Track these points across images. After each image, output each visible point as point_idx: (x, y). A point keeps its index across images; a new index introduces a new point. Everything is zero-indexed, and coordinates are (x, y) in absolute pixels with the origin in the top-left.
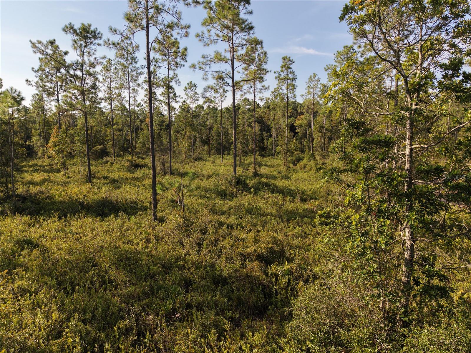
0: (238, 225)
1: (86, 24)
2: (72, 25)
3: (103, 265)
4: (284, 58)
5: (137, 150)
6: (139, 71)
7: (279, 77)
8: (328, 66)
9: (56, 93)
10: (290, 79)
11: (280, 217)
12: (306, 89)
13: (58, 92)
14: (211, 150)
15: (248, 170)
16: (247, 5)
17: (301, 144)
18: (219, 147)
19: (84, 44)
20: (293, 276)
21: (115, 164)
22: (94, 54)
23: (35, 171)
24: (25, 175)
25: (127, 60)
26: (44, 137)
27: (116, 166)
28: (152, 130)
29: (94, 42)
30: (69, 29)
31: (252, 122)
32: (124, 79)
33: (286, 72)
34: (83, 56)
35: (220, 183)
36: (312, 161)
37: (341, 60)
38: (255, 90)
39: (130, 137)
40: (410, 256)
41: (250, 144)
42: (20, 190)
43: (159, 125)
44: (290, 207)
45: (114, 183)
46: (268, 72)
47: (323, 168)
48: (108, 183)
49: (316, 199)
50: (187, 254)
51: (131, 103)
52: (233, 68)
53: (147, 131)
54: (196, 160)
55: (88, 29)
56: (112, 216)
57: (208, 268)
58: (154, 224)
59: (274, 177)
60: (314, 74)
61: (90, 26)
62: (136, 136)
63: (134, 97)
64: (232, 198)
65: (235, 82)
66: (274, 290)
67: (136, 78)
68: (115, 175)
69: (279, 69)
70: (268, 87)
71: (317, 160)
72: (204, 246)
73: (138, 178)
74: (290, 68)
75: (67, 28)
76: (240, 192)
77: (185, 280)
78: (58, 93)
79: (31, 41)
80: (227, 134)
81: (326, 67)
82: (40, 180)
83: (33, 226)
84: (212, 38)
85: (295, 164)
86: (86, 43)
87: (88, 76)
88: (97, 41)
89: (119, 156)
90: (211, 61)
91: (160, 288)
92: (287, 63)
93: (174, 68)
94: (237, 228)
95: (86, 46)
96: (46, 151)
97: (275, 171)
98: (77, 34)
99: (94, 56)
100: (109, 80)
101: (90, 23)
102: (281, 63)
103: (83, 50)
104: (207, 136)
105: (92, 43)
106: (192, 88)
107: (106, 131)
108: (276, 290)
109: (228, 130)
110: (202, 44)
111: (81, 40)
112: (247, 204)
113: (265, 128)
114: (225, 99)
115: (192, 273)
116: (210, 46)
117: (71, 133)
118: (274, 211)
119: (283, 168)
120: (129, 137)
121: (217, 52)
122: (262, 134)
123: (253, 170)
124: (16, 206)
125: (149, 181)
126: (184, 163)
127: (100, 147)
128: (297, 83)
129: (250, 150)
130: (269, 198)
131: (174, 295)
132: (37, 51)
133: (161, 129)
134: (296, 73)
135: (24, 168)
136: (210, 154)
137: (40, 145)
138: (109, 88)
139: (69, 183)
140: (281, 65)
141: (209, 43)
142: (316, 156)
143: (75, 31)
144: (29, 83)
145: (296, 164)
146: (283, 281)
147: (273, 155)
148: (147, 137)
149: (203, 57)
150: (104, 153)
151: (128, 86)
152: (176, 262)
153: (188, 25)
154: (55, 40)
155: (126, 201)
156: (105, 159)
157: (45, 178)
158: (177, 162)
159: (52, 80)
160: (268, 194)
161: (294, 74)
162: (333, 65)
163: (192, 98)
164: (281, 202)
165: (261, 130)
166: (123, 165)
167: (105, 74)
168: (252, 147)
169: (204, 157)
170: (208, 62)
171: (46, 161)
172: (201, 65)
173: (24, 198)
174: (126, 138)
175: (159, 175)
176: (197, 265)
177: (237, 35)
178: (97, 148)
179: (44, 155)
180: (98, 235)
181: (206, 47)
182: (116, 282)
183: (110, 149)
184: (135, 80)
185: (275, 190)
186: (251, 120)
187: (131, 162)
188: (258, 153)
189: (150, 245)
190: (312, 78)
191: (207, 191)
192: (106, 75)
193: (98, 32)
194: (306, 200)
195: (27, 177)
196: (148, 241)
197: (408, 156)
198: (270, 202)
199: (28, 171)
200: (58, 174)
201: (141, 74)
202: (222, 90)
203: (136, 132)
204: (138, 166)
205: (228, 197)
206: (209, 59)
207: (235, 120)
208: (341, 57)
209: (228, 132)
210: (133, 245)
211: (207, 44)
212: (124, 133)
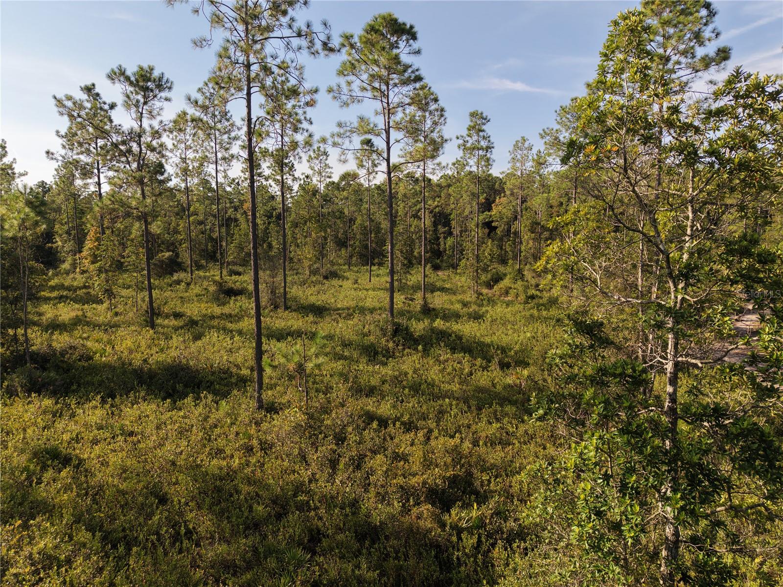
0: (397, 419)
1: (145, 66)
2: (123, 70)
3: (176, 499)
4: (473, 115)
5: (230, 258)
6: (233, 134)
7: (464, 145)
8: (546, 130)
9: (96, 171)
10: (482, 149)
11: (466, 401)
12: (509, 162)
13: (98, 170)
14: (351, 257)
15: (412, 300)
16: (411, 41)
17: (501, 249)
18: (364, 252)
19: (142, 100)
20: (485, 529)
21: (192, 286)
22: (159, 115)
23: (61, 298)
24: (45, 308)
25: (214, 116)
26: (74, 236)
27: (196, 289)
28: (255, 225)
29: (159, 96)
30: (118, 75)
31: (419, 210)
32: (208, 147)
33: (475, 138)
34: (141, 119)
35: (366, 330)
36: (520, 283)
37: (566, 120)
38: (424, 170)
39: (217, 234)
40: (673, 535)
41: (417, 247)
42: (38, 340)
43: (266, 216)
44: (483, 379)
45: (192, 327)
46: (446, 141)
47: (537, 296)
48: (182, 327)
49: (525, 364)
50: (313, 479)
51: (219, 181)
52: (388, 143)
53: (246, 226)
54: (326, 278)
55: (148, 75)
56: (189, 400)
57: (348, 510)
58: (258, 416)
59: (457, 316)
60: (523, 138)
61: (152, 69)
62: (228, 234)
63: (225, 171)
64: (387, 359)
65: (391, 165)
66: (455, 557)
67: (228, 146)
68: (193, 310)
69: (465, 132)
70: (445, 165)
71: (527, 281)
72: (341, 466)
73: (230, 315)
74: (483, 131)
75: (115, 74)
76: (400, 348)
77: (310, 531)
78: (99, 172)
79: (55, 98)
80: (378, 229)
81: (542, 132)
82: (70, 320)
83: (60, 417)
84: (354, 94)
85: (490, 287)
86: (144, 97)
87: (148, 152)
88: (163, 94)
89: (199, 267)
90: (352, 132)
91: (269, 552)
92: (478, 122)
93: (291, 133)
94: (394, 425)
95: (145, 103)
96: (78, 261)
97: (459, 301)
98: (131, 83)
99: (159, 118)
100: (183, 146)
101: (151, 64)
102: (468, 122)
103: (140, 110)
104: (345, 232)
105: (155, 96)
106: (321, 158)
107: (178, 225)
108: (458, 558)
109: (380, 223)
110: (337, 103)
111: (137, 93)
112: (411, 372)
113: (442, 219)
114: (374, 177)
115: (320, 518)
116: (351, 106)
117: (119, 228)
118: (455, 387)
119: (469, 297)
120: (215, 235)
121: (362, 119)
122: (435, 231)
123: (422, 303)
124: (31, 378)
125: (248, 324)
126: (307, 285)
127: (167, 254)
128: (494, 155)
129: (416, 258)
130: (447, 361)
131: (291, 568)
132: (64, 112)
133: (269, 223)
134: (492, 139)
135: (42, 293)
136: (350, 265)
137: (68, 250)
138: (184, 160)
139: (117, 326)
140: (467, 126)
141: (349, 101)
142: (525, 273)
143: (128, 79)
144: (51, 156)
145: (493, 286)
146: (469, 542)
147: (455, 267)
148: (246, 235)
149: (340, 125)
150: (173, 266)
151: (214, 159)
152: (295, 495)
153: (314, 89)
154: (94, 85)
155: (212, 366)
156: (175, 277)
157: (77, 316)
158: (295, 283)
159: (89, 150)
160: (444, 354)
161: (489, 141)
162: (555, 130)
163: (320, 173)
164: (467, 370)
165: (435, 224)
166: (206, 289)
167: (176, 136)
168: (420, 253)
169: (340, 270)
170: (348, 134)
171: (79, 280)
172: (337, 139)
173: (43, 360)
174: (210, 236)
175: (267, 311)
176: (329, 501)
177: (396, 90)
178: (163, 256)
179: (75, 268)
180: (166, 439)
181: (345, 109)
182: (197, 533)
183: (185, 257)
184: (227, 149)
185: (458, 344)
186: (418, 207)
187: (220, 285)
188: (429, 266)
189: (253, 460)
190: (520, 144)
191: (346, 344)
192: (178, 139)
193: (165, 79)
194: (508, 366)
195: (49, 312)
196: (249, 450)
197: (670, 373)
198: (449, 369)
199: (49, 299)
200: (99, 307)
201: (236, 138)
202: (370, 162)
203: (228, 226)
204: (231, 293)
205: (380, 357)
206: (349, 128)
207: (391, 207)
208: (568, 116)
209: (379, 227)
210: (224, 459)
211: (346, 104)
212: (208, 227)
